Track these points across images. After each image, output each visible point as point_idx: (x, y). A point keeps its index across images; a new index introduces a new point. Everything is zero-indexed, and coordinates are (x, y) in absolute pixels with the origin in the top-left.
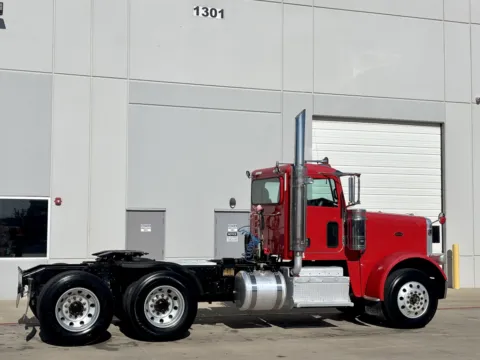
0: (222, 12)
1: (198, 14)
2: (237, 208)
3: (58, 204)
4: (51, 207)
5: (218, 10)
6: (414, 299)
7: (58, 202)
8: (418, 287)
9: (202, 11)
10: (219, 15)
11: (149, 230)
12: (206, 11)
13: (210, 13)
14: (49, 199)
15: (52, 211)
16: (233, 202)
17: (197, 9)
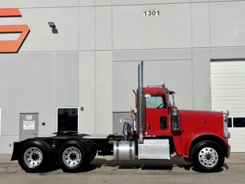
0: (158, 12)
1: (146, 15)
3: (82, 110)
4: (79, 112)
5: (156, 11)
6: (208, 157)
7: (82, 109)
8: (211, 150)
9: (148, 13)
10: (157, 14)
12: (150, 13)
13: (152, 13)
14: (78, 108)
15: (80, 114)
17: (146, 12)
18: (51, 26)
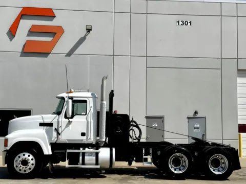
0: (190, 22)
1: (179, 24)
2: (198, 115)
5: (189, 22)
7: (116, 112)
9: (181, 23)
10: (189, 24)
11: (156, 126)
12: (183, 23)
13: (185, 23)
16: (196, 113)
17: (178, 22)
18: (87, 29)
